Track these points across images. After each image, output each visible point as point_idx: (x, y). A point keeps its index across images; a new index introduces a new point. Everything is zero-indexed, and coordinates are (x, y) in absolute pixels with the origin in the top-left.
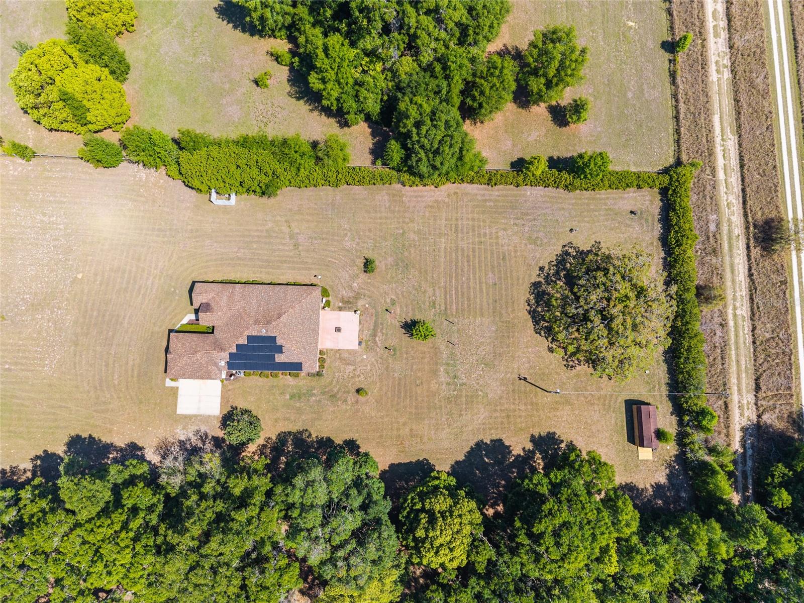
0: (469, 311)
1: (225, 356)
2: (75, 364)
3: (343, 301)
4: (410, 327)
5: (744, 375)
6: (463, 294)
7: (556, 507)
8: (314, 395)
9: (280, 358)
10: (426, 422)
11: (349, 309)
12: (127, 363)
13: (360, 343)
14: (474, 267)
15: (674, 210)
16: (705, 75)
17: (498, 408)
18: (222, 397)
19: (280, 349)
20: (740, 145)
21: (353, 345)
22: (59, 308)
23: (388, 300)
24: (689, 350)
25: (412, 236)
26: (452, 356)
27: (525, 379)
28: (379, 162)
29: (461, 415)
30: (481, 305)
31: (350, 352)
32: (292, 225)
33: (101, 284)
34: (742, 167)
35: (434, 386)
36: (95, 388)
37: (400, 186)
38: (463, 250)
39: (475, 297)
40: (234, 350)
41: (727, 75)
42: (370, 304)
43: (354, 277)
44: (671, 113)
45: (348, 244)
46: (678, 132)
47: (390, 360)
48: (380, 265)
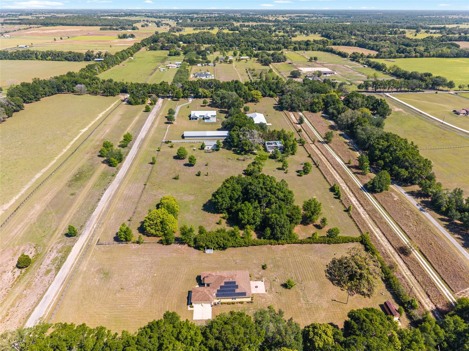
0: (306, 279)
2: (151, 303)
3: (256, 278)
4: (285, 286)
5: (421, 293)
6: (302, 274)
8: (251, 310)
9: (237, 291)
10: (300, 318)
11: (259, 280)
12: (172, 303)
13: (266, 291)
14: (304, 266)
15: (367, 245)
16: (361, 217)
17: (329, 311)
18: (212, 312)
19: (237, 287)
20: (381, 230)
21: (264, 291)
22: (146, 285)
23: (274, 277)
24: (394, 282)
25: (278, 258)
26: (304, 294)
27: (335, 300)
28: (262, 238)
29: (314, 315)
30: (310, 277)
31: (263, 294)
32: (234, 257)
33: (163, 277)
34: (384, 235)
35: (300, 305)
36: (159, 311)
37: (270, 245)
38: (298, 261)
39: (307, 275)
40: (219, 288)
41: (367, 216)
42: (267, 279)
43: (259, 271)
44: (354, 225)
45: (255, 262)
46: (359, 228)
47: (279, 296)
48: (269, 267)
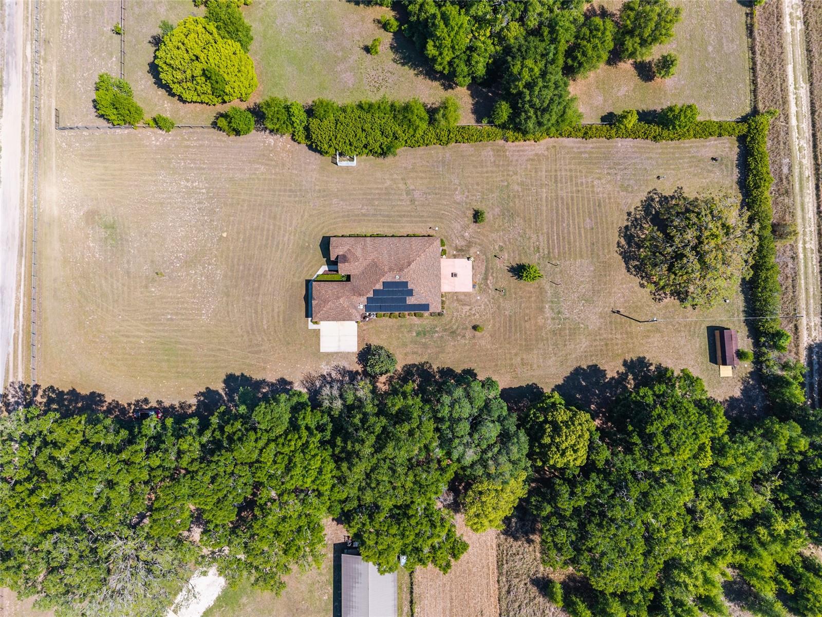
0: (570, 254)
1: (364, 300)
2: (228, 312)
3: (456, 249)
4: (519, 271)
5: (812, 301)
6: (564, 238)
7: (664, 412)
8: (436, 332)
9: (411, 301)
10: (535, 352)
11: (463, 257)
12: (273, 310)
13: (474, 286)
14: (573, 214)
15: (752, 155)
16: (780, 27)
17: (598, 338)
18: (358, 336)
19: (410, 293)
20: (811, 93)
21: (468, 288)
22: (209, 264)
23: (497, 247)
24: (766, 280)
25: (516, 187)
26: (556, 294)
27: (618, 312)
28: (485, 121)
29: (565, 345)
30: (581, 248)
31: (465, 294)
32: (408, 182)
33: (244, 241)
34: (813, 112)
35: (540, 321)
36: (248, 332)
37: (503, 142)
38: (562, 198)
39: (575, 241)
40: (371, 295)
41: (800, 26)
42: (480, 251)
43: (465, 227)
44: (748, 65)
45: (458, 198)
46: (754, 82)
47: (501, 300)
48: (488, 216)
